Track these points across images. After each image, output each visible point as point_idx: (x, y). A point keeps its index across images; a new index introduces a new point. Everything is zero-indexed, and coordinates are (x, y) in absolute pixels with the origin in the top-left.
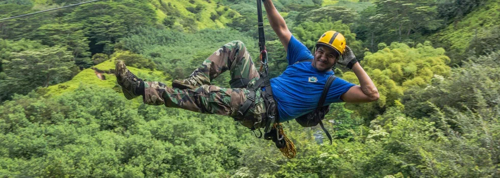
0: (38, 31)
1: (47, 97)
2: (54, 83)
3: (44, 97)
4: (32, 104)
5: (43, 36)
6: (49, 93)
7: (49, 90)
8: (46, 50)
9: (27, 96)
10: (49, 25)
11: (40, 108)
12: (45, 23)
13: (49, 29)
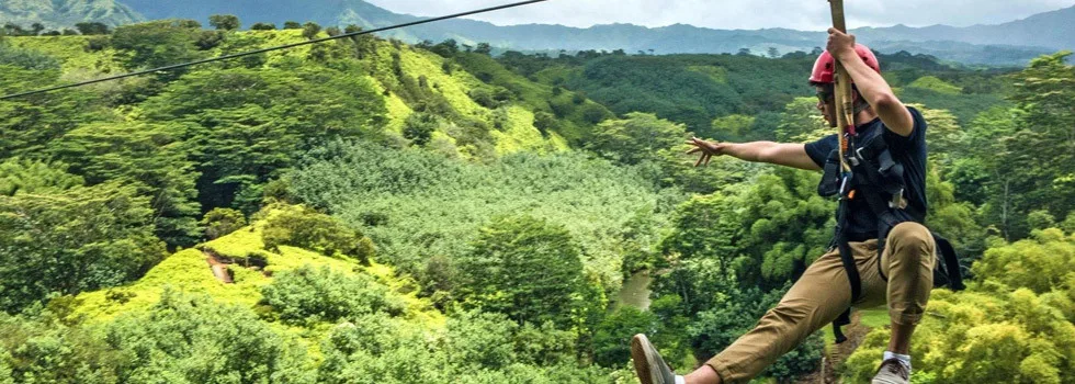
0: (67, 139)
1: (74, 322)
2: (94, 287)
3: (65, 322)
4: (31, 340)
5: (81, 154)
6: (80, 310)
7: (80, 303)
8: (82, 194)
9: (18, 316)
10: (96, 124)
11: (53, 352)
12: (89, 120)
13: (97, 135)
